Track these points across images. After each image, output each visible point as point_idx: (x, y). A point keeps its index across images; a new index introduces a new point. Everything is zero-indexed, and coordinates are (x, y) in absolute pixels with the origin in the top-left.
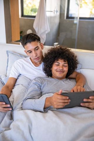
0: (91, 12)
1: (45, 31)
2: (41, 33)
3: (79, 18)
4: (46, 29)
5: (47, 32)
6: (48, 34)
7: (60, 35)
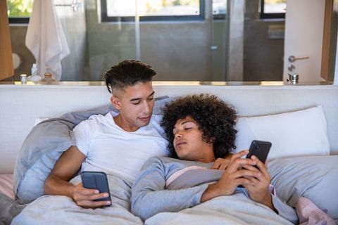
0: (148, 5)
1: (59, 55)
2: (47, 60)
3: (137, 19)
4: (61, 49)
5: (62, 57)
6: (65, 62)
7: (91, 63)
